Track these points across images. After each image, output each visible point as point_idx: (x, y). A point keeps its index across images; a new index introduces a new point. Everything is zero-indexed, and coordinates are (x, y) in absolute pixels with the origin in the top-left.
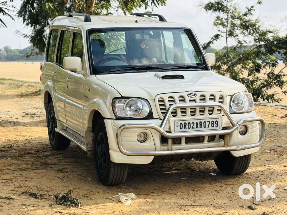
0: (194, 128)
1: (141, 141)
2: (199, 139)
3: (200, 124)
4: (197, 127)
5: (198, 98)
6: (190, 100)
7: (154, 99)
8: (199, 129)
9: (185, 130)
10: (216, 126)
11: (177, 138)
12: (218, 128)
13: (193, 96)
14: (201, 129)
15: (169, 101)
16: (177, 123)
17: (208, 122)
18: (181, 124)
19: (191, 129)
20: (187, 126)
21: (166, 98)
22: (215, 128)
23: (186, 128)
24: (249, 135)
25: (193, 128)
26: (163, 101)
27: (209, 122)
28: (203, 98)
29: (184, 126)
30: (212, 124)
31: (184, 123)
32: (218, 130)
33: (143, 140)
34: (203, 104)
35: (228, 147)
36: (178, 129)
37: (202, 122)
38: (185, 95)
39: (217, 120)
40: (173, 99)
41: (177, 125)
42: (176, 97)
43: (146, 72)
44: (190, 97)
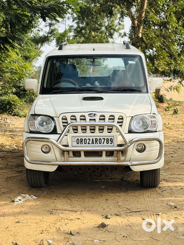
0: (90, 144)
1: (46, 152)
2: (98, 154)
3: (96, 140)
4: (93, 143)
5: (97, 118)
6: (90, 120)
7: (58, 117)
8: (95, 145)
9: (82, 145)
10: (111, 143)
11: (78, 151)
12: (112, 145)
13: (93, 116)
14: (96, 145)
15: (72, 119)
16: (74, 139)
17: (103, 139)
18: (78, 140)
19: (87, 145)
20: (83, 142)
21: (68, 116)
22: (109, 144)
23: (82, 144)
24: (146, 152)
25: (88, 143)
26: (66, 119)
27: (105, 139)
28: (102, 118)
29: (80, 141)
30: (107, 141)
31: (81, 139)
32: (113, 146)
33: (48, 151)
34: (102, 123)
35: (121, 162)
36: (75, 144)
37: (97, 139)
38: (86, 114)
39: (112, 138)
40: (75, 118)
41: (74, 140)
42: (78, 116)
43: (82, 93)
44: (90, 117)
